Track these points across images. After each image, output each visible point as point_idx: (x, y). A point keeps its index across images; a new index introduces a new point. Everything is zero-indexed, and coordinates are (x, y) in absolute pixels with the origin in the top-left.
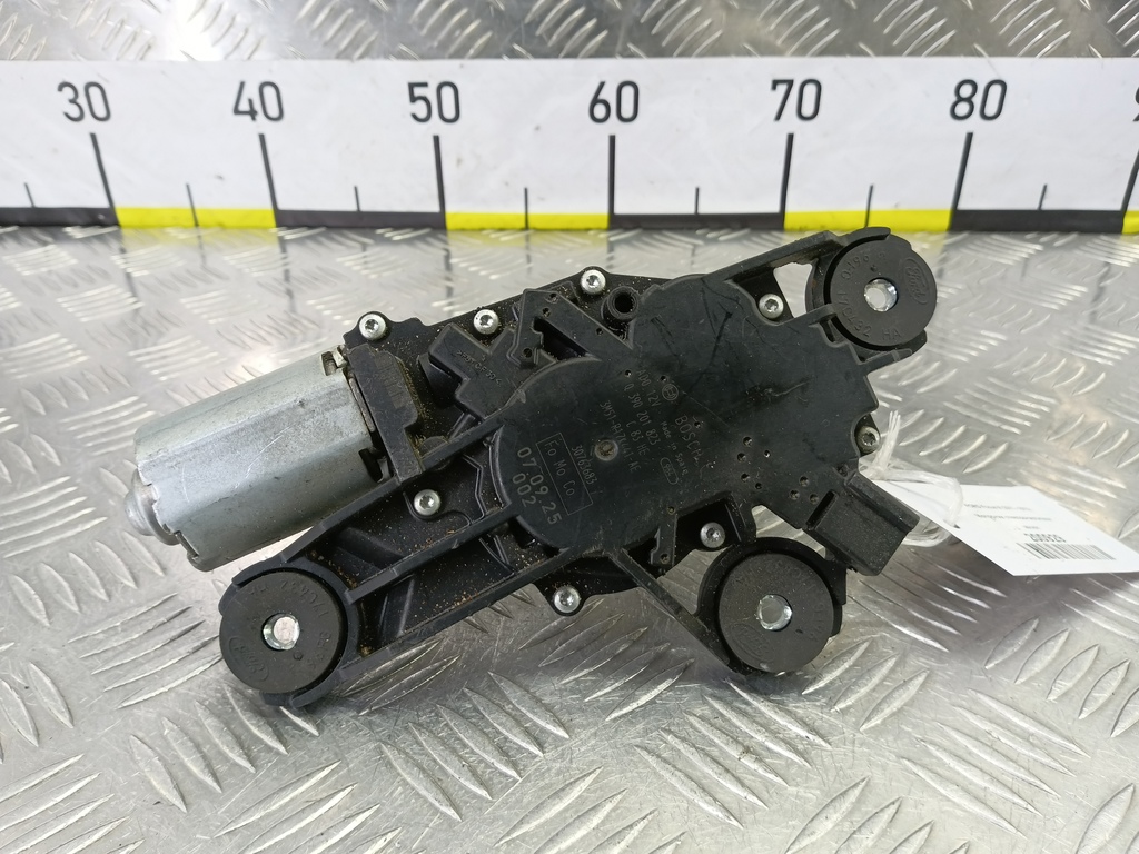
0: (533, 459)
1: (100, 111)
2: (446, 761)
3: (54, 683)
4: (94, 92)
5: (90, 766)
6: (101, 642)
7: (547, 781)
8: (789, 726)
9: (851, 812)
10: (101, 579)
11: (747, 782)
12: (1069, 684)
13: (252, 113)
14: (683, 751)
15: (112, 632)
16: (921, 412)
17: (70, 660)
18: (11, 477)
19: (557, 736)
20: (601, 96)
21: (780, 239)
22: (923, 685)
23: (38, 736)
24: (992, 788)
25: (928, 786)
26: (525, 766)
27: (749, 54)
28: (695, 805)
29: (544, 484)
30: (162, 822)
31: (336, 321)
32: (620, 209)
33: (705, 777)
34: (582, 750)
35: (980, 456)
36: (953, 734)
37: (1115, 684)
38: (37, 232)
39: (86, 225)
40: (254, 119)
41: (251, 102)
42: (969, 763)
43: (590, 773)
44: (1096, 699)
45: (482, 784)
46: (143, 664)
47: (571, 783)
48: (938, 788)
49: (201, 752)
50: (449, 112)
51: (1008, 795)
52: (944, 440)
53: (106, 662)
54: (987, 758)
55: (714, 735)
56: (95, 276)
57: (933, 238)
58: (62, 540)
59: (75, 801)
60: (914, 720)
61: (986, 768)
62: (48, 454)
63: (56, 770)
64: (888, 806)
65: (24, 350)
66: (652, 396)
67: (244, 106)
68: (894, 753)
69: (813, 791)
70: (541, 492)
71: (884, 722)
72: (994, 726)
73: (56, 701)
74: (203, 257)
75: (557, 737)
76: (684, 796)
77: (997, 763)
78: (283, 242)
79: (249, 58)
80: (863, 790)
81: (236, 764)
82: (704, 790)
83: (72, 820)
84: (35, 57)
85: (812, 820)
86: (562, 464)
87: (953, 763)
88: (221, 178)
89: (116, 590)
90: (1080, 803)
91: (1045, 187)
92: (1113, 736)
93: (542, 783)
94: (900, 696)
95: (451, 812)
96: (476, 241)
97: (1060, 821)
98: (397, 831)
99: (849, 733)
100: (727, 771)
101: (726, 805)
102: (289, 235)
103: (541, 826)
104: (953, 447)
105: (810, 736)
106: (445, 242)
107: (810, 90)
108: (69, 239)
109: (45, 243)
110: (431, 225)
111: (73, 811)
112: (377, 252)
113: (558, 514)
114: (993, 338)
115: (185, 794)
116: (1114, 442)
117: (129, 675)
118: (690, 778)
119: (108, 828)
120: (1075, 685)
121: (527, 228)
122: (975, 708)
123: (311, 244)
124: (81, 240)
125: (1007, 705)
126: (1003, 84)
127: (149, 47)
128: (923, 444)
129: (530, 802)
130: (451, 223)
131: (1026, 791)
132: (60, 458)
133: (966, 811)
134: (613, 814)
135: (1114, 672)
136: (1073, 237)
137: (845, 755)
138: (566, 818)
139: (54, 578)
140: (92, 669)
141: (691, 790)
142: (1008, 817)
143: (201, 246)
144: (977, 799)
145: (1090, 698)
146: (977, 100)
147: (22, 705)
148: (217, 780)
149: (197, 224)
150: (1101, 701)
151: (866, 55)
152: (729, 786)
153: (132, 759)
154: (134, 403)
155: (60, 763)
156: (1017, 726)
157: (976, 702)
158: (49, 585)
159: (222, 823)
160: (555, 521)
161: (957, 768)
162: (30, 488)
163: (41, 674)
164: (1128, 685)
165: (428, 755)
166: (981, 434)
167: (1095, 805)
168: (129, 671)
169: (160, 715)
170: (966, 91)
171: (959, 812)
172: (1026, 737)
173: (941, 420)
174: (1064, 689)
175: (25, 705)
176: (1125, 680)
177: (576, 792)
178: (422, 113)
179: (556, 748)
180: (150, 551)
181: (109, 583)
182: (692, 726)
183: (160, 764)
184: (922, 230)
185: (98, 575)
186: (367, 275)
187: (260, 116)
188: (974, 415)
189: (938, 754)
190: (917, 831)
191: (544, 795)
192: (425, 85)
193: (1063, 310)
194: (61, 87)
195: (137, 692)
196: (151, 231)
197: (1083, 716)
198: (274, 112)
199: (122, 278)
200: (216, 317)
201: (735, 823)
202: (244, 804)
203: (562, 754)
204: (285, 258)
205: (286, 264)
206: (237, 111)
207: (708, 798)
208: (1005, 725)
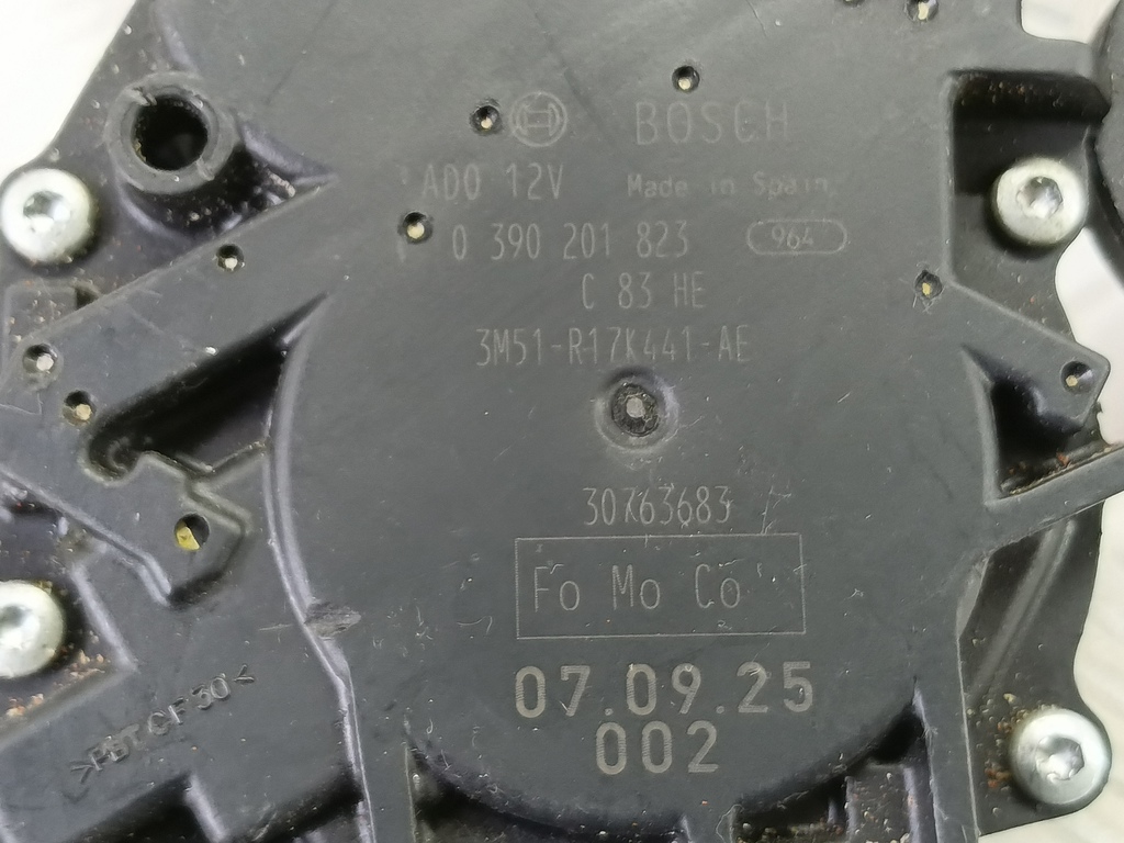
0: (566, 671)
29: (664, 672)
66: (524, 183)
70: (690, 693)
86: (622, 578)
113: (789, 667)
160: (808, 690)
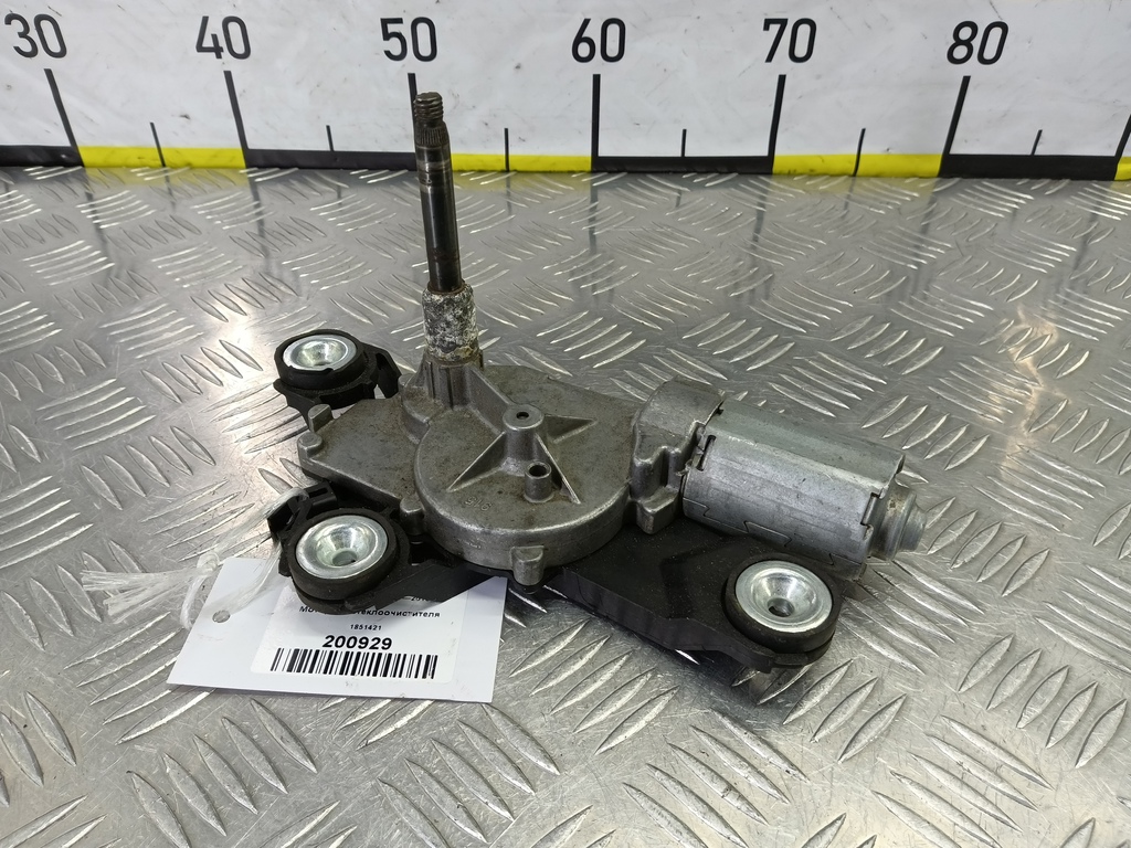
1: (55, 47)
2: (442, 802)
3: (52, 715)
4: (46, 25)
5: (95, 808)
6: (96, 668)
7: (539, 822)
11: (730, 822)
12: (1039, 710)
13: (217, 51)
14: (669, 788)
15: (107, 657)
16: (905, 399)
17: (67, 690)
19: (548, 772)
20: (585, 35)
21: (767, 184)
22: (899, 714)
23: (40, 773)
24: (961, 824)
25: (900, 823)
26: (518, 807)
32: (603, 152)
33: (690, 817)
34: (572, 788)
35: (963, 449)
36: (926, 767)
37: (1082, 710)
39: (47, 165)
40: (219, 56)
41: (215, 37)
42: (940, 798)
43: (580, 814)
44: (1063, 726)
45: (477, 826)
46: (141, 694)
47: (562, 825)
48: (910, 825)
49: (204, 792)
50: (425, 50)
51: (977, 832)
52: (928, 431)
53: (103, 692)
54: (957, 791)
55: (699, 770)
56: (61, 229)
57: (923, 185)
58: (49, 550)
60: (889, 752)
62: (28, 448)
63: (62, 814)
64: (861, 846)
67: (208, 42)
68: (869, 787)
69: (793, 831)
71: (860, 754)
72: (965, 756)
73: (56, 736)
74: (173, 204)
75: (549, 774)
76: (670, 838)
78: (253, 185)
80: (839, 828)
81: (239, 805)
82: (689, 831)
87: (925, 798)
88: (187, 117)
91: (1040, 132)
92: (1077, 766)
93: (534, 825)
94: (877, 725)
99: (827, 767)
100: (712, 810)
102: (261, 177)
104: (936, 439)
105: (791, 771)
107: (804, 30)
108: (32, 180)
109: (7, 187)
110: (407, 166)
112: (353, 197)
114: (980, 308)
115: (190, 837)
116: (1095, 432)
117: (128, 706)
118: (676, 819)
120: (1044, 712)
121: (507, 170)
122: (948, 738)
123: (282, 188)
124: (43, 181)
125: (977, 733)
126: (1004, 27)
128: (905, 435)
131: (993, 827)
132: (40, 454)
135: (1081, 697)
136: (1065, 183)
137: (824, 790)
139: (44, 595)
140: (89, 699)
141: (677, 831)
143: (170, 192)
145: (1058, 726)
146: (976, 43)
148: (221, 822)
149: (164, 165)
150: (1068, 729)
152: (712, 825)
153: (137, 800)
154: (111, 387)
155: (65, 805)
156: (986, 756)
157: (949, 731)
158: (40, 603)
162: (11, 488)
164: (1095, 710)
165: (423, 793)
166: (963, 423)
168: (127, 702)
169: (161, 751)
170: (965, 33)
172: (995, 770)
173: (925, 407)
174: (1033, 716)
176: (1091, 705)
177: (567, 834)
178: (397, 51)
179: (547, 786)
181: (100, 601)
182: (678, 761)
183: (164, 805)
184: (913, 175)
186: (343, 228)
187: (226, 54)
188: (958, 402)
189: (912, 789)
191: (536, 837)
192: (399, 21)
193: (1051, 275)
194: (9, 19)
195: (137, 726)
196: (116, 172)
197: (1050, 745)
198: (240, 49)
199: (92, 230)
200: (189, 281)
203: (554, 793)
204: (257, 206)
205: (259, 214)
206: (200, 48)
207: (692, 839)
208: (975, 756)
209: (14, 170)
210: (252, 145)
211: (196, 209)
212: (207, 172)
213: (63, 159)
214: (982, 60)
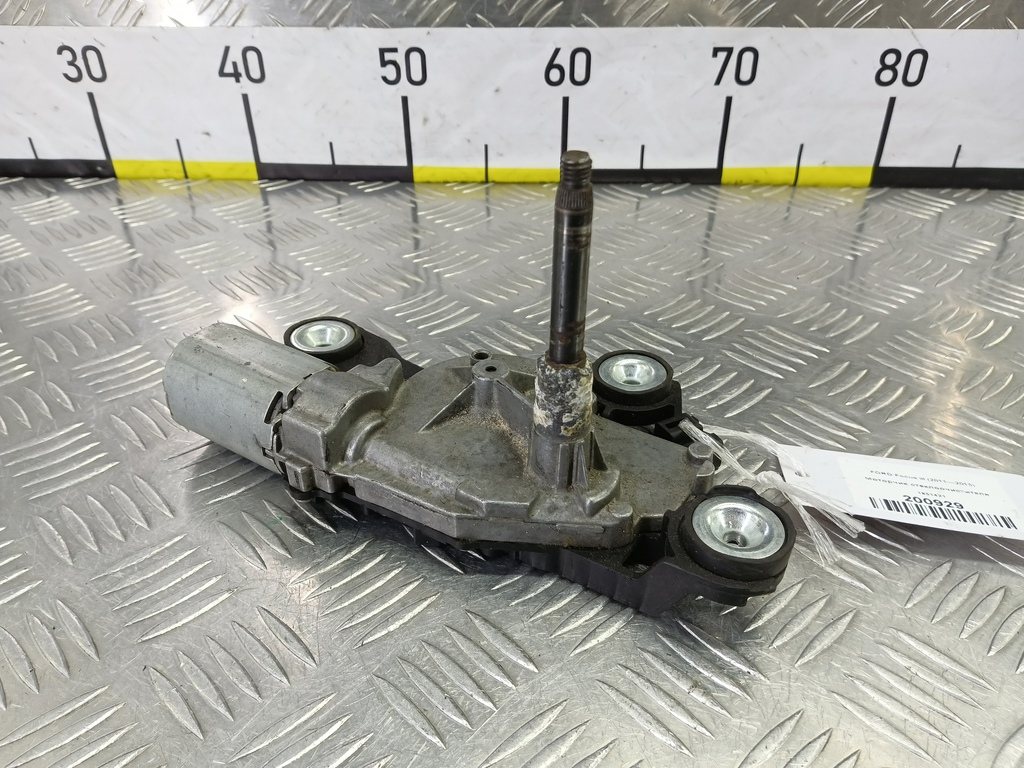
1: (97, 73)
2: (430, 693)
3: (79, 618)
4: (91, 55)
5: (115, 696)
6: (120, 579)
7: (520, 712)
8: (733, 662)
9: (787, 741)
10: (117, 521)
11: (696, 714)
12: (979, 624)
13: (236, 76)
14: (639, 685)
15: (129, 571)
16: (847, 364)
17: (93, 597)
18: (30, 422)
19: (527, 670)
20: (556, 62)
21: (717, 192)
22: (850, 625)
23: (67, 666)
24: (911, 719)
25: (854, 717)
26: (501, 699)
27: (693, 24)
28: (651, 735)
30: (182, 748)
31: (316, 272)
33: (659, 709)
34: (550, 683)
35: (900, 406)
36: (877, 670)
37: (1019, 624)
38: (40, 182)
39: (85, 176)
40: (238, 81)
41: (235, 64)
42: (891, 697)
43: (557, 706)
44: (1003, 637)
45: (463, 715)
46: (158, 601)
47: (541, 714)
48: (864, 719)
49: (214, 684)
50: (417, 76)
51: (926, 727)
52: (868, 390)
53: (125, 600)
54: (907, 692)
55: (666, 670)
56: (96, 227)
57: (856, 193)
58: (80, 483)
59: (104, 730)
60: (842, 657)
61: (906, 702)
62: (63, 400)
63: (86, 700)
64: (819, 737)
65: (36, 299)
67: (229, 69)
68: (825, 687)
69: (754, 723)
71: (815, 659)
72: (913, 662)
73: (82, 636)
74: (193, 208)
76: (640, 727)
77: (916, 696)
78: (264, 193)
79: (233, 25)
80: (798, 721)
81: (245, 694)
82: (658, 721)
83: (103, 747)
84: (35, 22)
85: (754, 749)
87: (876, 697)
88: (208, 134)
89: (132, 532)
90: (988, 735)
91: (960, 147)
92: (1018, 672)
93: (515, 714)
94: (830, 634)
95: (436, 740)
96: (440, 194)
97: (971, 751)
98: (389, 758)
99: (785, 669)
100: (679, 704)
101: (678, 736)
102: (271, 187)
103: (516, 753)
104: (875, 398)
105: (752, 672)
106: (412, 195)
107: (748, 57)
108: (71, 189)
109: (49, 194)
110: (400, 177)
111: (102, 738)
112: (351, 203)
114: (911, 291)
115: (202, 723)
116: (1020, 393)
117: (147, 612)
118: (646, 711)
119: (136, 753)
120: (985, 625)
121: (487, 181)
122: (896, 645)
123: (290, 196)
124: (81, 190)
125: (924, 642)
126: (925, 54)
127: (142, 14)
128: (848, 394)
129: (505, 732)
130: (417, 176)
131: (941, 723)
132: (74, 405)
133: (888, 741)
134: (579, 743)
135: (1018, 612)
136: (983, 192)
137: (782, 689)
138: (537, 747)
139: (75, 519)
140: (113, 605)
141: (647, 721)
142: (925, 747)
143: (190, 198)
144: (898, 730)
145: (997, 636)
146: (901, 68)
147: (52, 639)
148: (229, 709)
149: (186, 177)
150: (1007, 640)
151: (801, 26)
152: (680, 717)
153: (153, 690)
154: (137, 352)
155: (89, 693)
156: (933, 662)
157: (897, 640)
158: (70, 526)
159: (235, 749)
161: (881, 702)
162: (48, 433)
163: (68, 611)
165: (413, 686)
166: (901, 385)
167: (1001, 736)
168: (146, 608)
169: (176, 649)
170: (890, 59)
171: (882, 742)
172: (942, 674)
173: (865, 371)
174: (975, 628)
175: (55, 639)
177: (545, 723)
178: (392, 76)
179: (527, 681)
180: (159, 494)
181: (124, 525)
182: (646, 661)
183: (178, 694)
184: (847, 185)
185: (114, 517)
186: (342, 227)
187: (244, 79)
188: (895, 367)
189: (864, 689)
190: (845, 760)
191: (517, 725)
192: (395, 50)
193: (974, 265)
194: (60, 50)
195: (154, 628)
196: (144, 183)
197: (992, 653)
198: (256, 74)
199: (120, 228)
200: (207, 268)
201: (686, 752)
202: (254, 732)
203: (533, 687)
204: (267, 210)
205: (268, 216)
206: (222, 73)
207: (662, 729)
208: (922, 662)
209: (56, 181)
210: (264, 159)
211: (215, 211)
212: (224, 184)
213: (98, 171)
214: (906, 82)
